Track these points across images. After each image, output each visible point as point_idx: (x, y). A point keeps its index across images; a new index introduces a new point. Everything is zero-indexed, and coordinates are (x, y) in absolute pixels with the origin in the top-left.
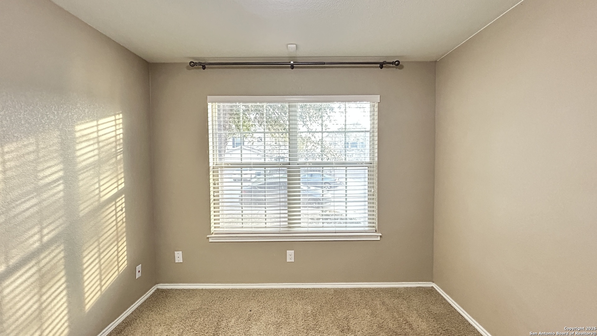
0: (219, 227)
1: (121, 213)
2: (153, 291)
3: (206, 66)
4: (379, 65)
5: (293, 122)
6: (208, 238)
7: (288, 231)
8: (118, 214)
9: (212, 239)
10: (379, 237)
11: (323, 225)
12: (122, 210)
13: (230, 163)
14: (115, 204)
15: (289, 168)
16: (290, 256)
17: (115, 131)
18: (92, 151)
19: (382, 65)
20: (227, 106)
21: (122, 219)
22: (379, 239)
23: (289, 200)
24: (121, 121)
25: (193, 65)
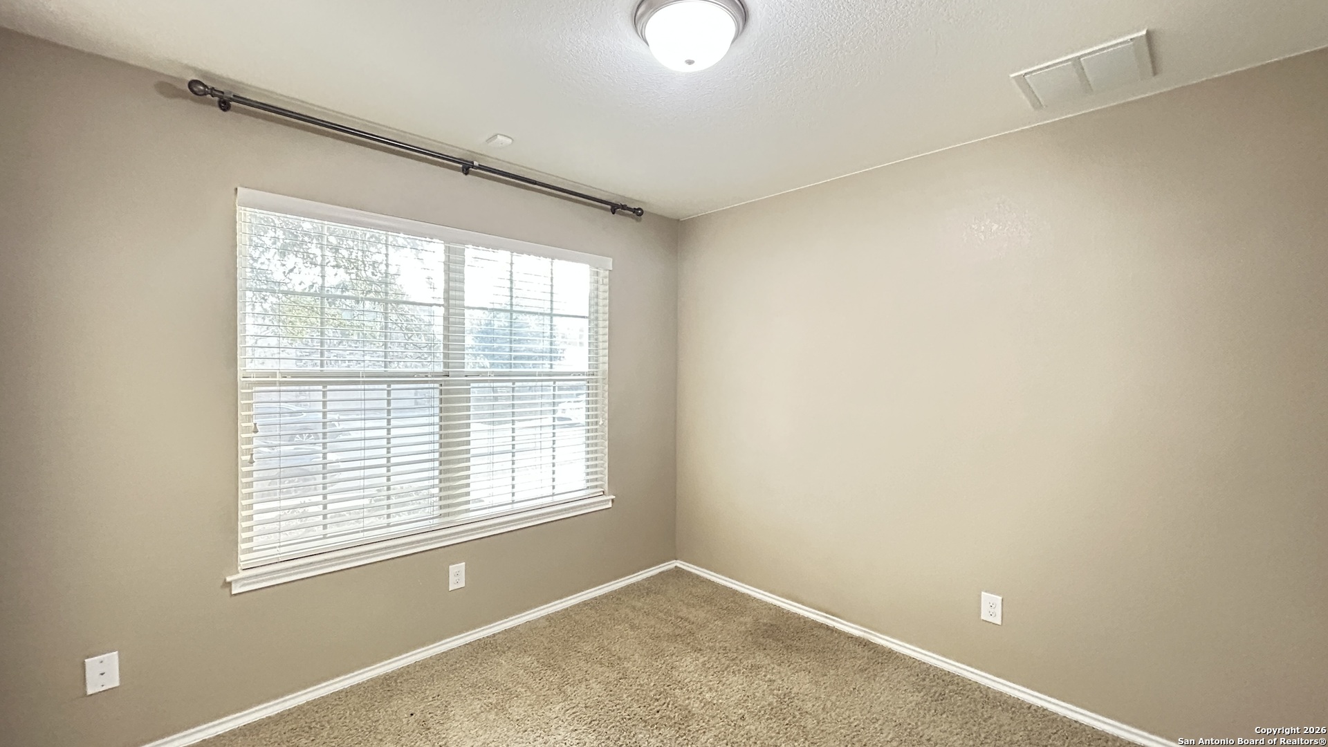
3: (232, 103)
4: (609, 207)
6: (230, 584)
7: (448, 522)
9: (242, 586)
10: (610, 503)
13: (289, 374)
16: (457, 575)
19: (615, 208)
22: (610, 505)
25: (201, 90)
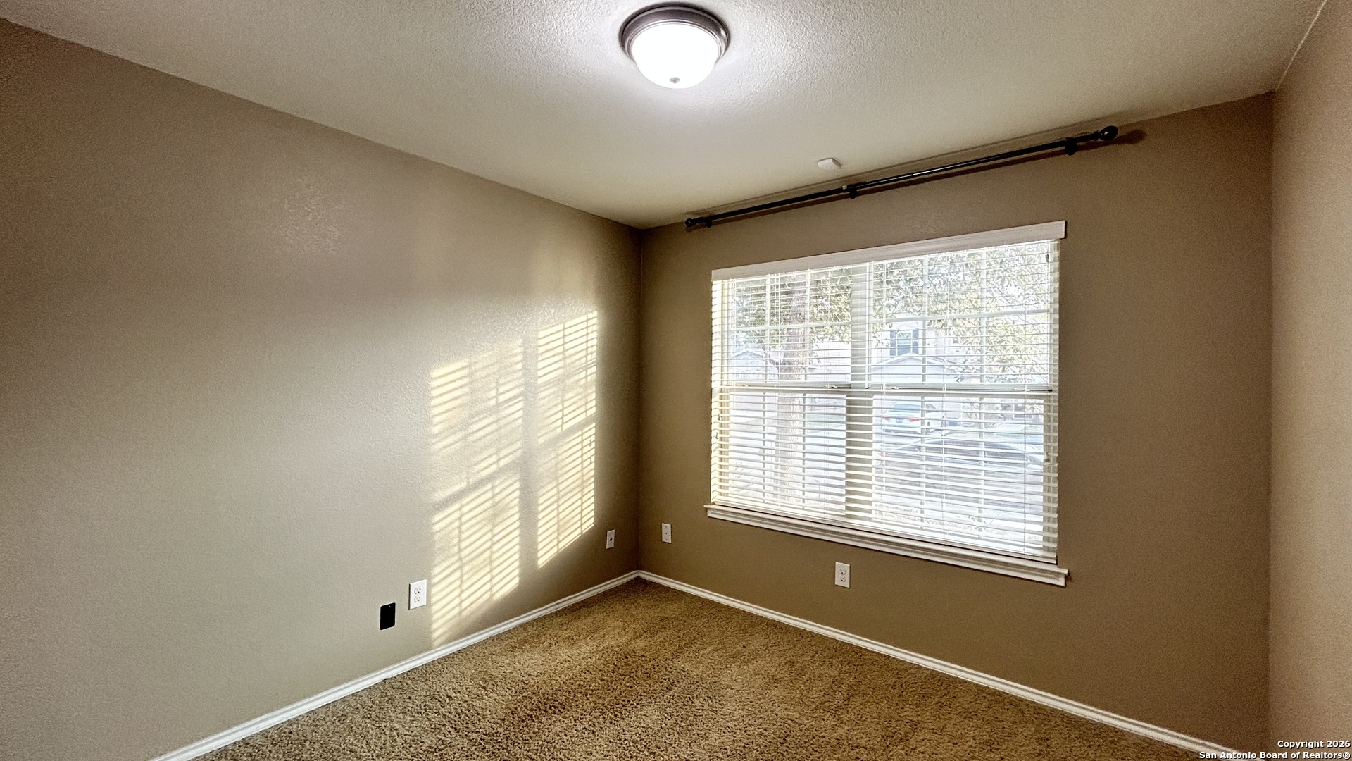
0: (727, 495)
1: (588, 448)
2: (632, 577)
4: (1065, 147)
5: (860, 302)
6: (707, 509)
7: (845, 523)
8: (585, 450)
9: (712, 513)
11: (980, 533)
12: (590, 444)
14: (582, 435)
15: (849, 394)
16: (842, 574)
17: (587, 335)
18: (556, 362)
20: (748, 282)
21: (590, 458)
22: (1061, 582)
23: (848, 460)
24: (595, 321)
